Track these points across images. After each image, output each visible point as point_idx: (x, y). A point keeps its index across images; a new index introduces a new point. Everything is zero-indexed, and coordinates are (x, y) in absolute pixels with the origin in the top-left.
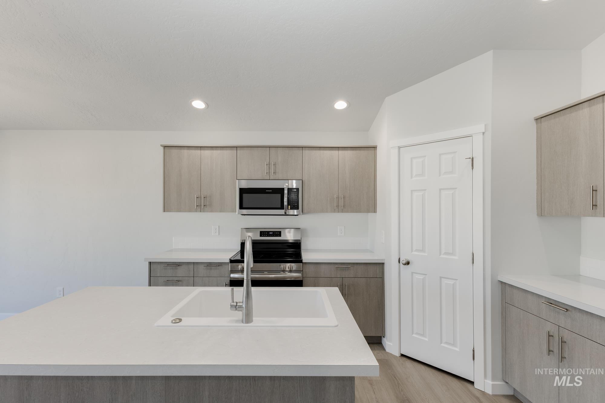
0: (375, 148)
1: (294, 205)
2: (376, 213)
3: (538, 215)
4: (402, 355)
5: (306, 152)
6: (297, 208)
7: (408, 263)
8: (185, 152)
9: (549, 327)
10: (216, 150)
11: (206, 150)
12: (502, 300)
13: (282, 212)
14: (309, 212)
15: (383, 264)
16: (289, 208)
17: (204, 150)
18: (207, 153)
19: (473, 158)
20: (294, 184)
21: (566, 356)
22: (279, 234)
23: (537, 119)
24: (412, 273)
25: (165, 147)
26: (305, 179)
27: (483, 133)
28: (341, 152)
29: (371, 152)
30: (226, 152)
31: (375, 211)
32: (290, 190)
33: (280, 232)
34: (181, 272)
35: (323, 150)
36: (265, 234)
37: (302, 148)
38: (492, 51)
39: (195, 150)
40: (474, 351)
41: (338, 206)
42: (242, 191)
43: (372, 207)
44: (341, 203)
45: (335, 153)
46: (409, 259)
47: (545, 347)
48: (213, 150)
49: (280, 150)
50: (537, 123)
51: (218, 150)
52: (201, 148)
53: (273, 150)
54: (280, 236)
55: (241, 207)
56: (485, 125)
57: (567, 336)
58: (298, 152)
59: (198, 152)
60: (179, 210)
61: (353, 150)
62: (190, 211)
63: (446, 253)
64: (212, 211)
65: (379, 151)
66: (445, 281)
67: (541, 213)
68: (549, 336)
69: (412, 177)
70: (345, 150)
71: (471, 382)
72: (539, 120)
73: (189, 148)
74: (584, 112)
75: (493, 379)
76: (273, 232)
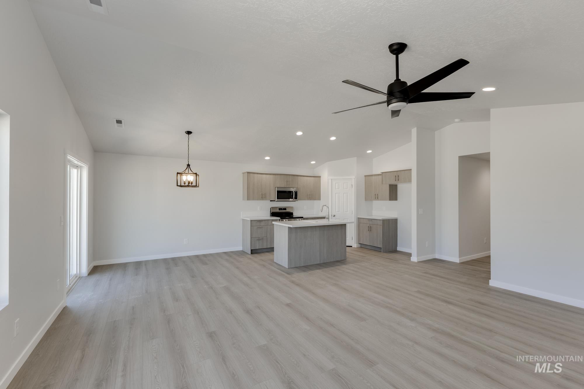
0: (320, 177)
1: (296, 197)
5: (299, 177)
6: (297, 199)
7: (334, 216)
8: (256, 175)
9: (368, 225)
12: (358, 223)
14: (300, 200)
16: (294, 199)
18: (264, 176)
19: (352, 185)
20: (297, 190)
21: (371, 230)
22: (285, 209)
24: (336, 219)
25: (248, 173)
26: (300, 187)
27: (355, 179)
28: (310, 178)
30: (271, 176)
31: (320, 200)
32: (295, 192)
34: (263, 224)
35: (304, 177)
36: (281, 209)
38: (356, 157)
40: (352, 237)
41: (309, 198)
42: (279, 192)
43: (319, 198)
44: (310, 196)
45: (308, 178)
46: (335, 214)
47: (368, 230)
48: (267, 175)
49: (290, 176)
53: (288, 176)
54: (286, 210)
55: (277, 198)
56: (355, 176)
57: (371, 225)
58: (296, 177)
59: (261, 175)
60: (253, 199)
61: (314, 177)
62: (258, 200)
63: (345, 212)
64: (266, 200)
65: (322, 179)
67: (366, 200)
68: (368, 227)
69: (336, 189)
71: (352, 246)
72: (365, 176)
73: (257, 173)
74: (374, 177)
75: (357, 243)
76: (283, 208)
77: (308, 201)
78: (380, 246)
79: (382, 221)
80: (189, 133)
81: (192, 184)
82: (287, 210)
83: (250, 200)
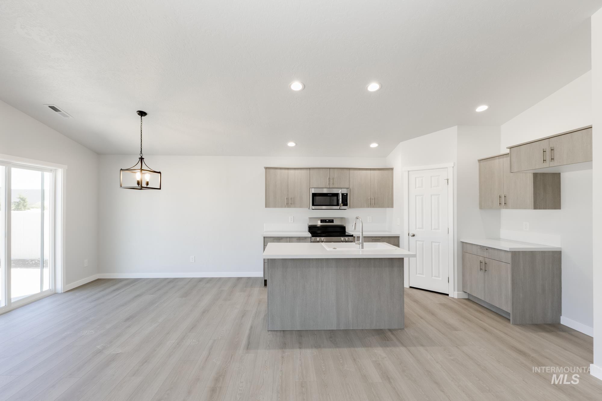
0: (392, 169)
1: (345, 203)
2: (393, 208)
3: (480, 208)
4: (411, 287)
5: (352, 171)
6: (347, 205)
7: (414, 236)
8: (279, 171)
9: (481, 259)
10: (297, 170)
11: (291, 170)
12: (462, 251)
13: (338, 207)
14: (353, 207)
15: (399, 237)
16: (342, 205)
17: (290, 170)
18: (292, 172)
19: (448, 179)
20: (345, 191)
21: (487, 270)
22: (332, 221)
23: (479, 161)
24: (416, 241)
25: (266, 168)
26: (351, 187)
27: (453, 167)
28: (372, 171)
29: (390, 172)
30: (303, 171)
31: (392, 207)
32: (343, 194)
33: (333, 220)
35: (361, 170)
36: (324, 221)
37: (349, 169)
38: (457, 126)
39: (285, 170)
40: (448, 278)
41: (370, 204)
42: (314, 195)
43: (391, 205)
44: (373, 202)
45: (369, 172)
46: (414, 233)
47: (480, 268)
48: (295, 170)
49: (336, 171)
50: (479, 162)
51: (298, 170)
52: (288, 169)
53: (332, 170)
54: (333, 222)
55: (313, 205)
56: (454, 163)
57: (487, 260)
58: (347, 172)
59: (287, 171)
60: (275, 206)
61: (379, 170)
62: (282, 207)
63: (434, 229)
64: (295, 207)
65: (395, 172)
66: (433, 244)
68: (481, 262)
69: (416, 188)
70: (374, 170)
71: (448, 295)
72: (480, 161)
73: (281, 168)
74: (497, 161)
75: (458, 291)
76: (329, 220)
77: (369, 209)
78: (507, 307)
79: (510, 255)
80: (142, 114)
81: (147, 184)
82: (336, 223)
83: (269, 207)
